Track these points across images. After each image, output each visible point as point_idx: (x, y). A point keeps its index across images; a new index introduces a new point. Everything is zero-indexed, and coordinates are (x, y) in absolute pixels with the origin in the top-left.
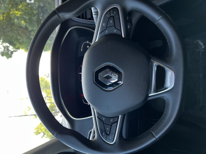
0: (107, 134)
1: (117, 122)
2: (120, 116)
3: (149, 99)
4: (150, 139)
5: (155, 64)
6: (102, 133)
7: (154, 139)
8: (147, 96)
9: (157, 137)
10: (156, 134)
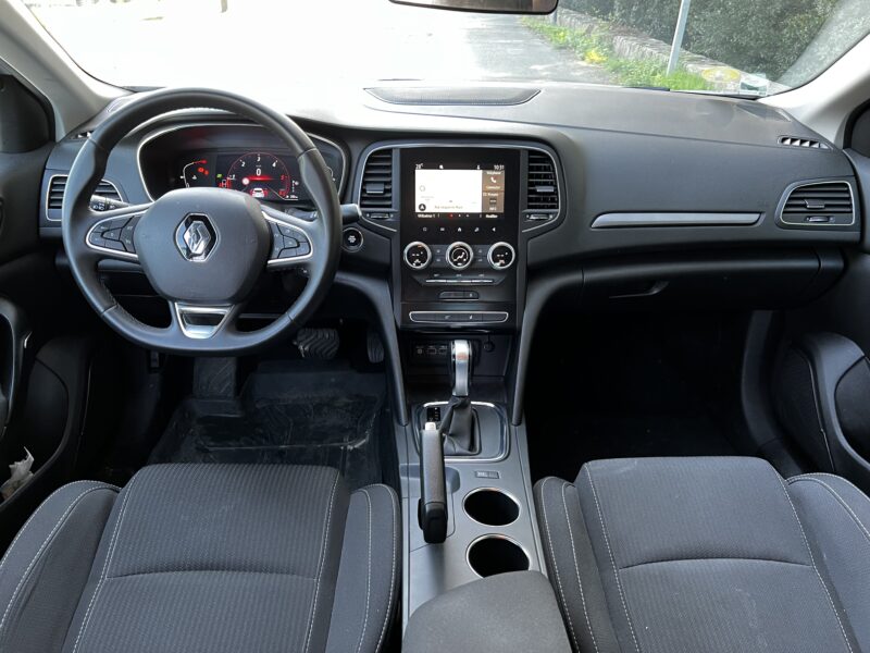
0: (103, 234)
1: (126, 251)
2: (136, 256)
3: (170, 303)
4: (101, 304)
5: (225, 311)
6: (103, 224)
7: (101, 309)
8: (174, 300)
9: (106, 314)
10: (110, 313)
